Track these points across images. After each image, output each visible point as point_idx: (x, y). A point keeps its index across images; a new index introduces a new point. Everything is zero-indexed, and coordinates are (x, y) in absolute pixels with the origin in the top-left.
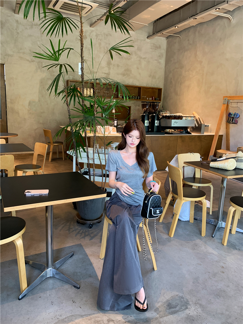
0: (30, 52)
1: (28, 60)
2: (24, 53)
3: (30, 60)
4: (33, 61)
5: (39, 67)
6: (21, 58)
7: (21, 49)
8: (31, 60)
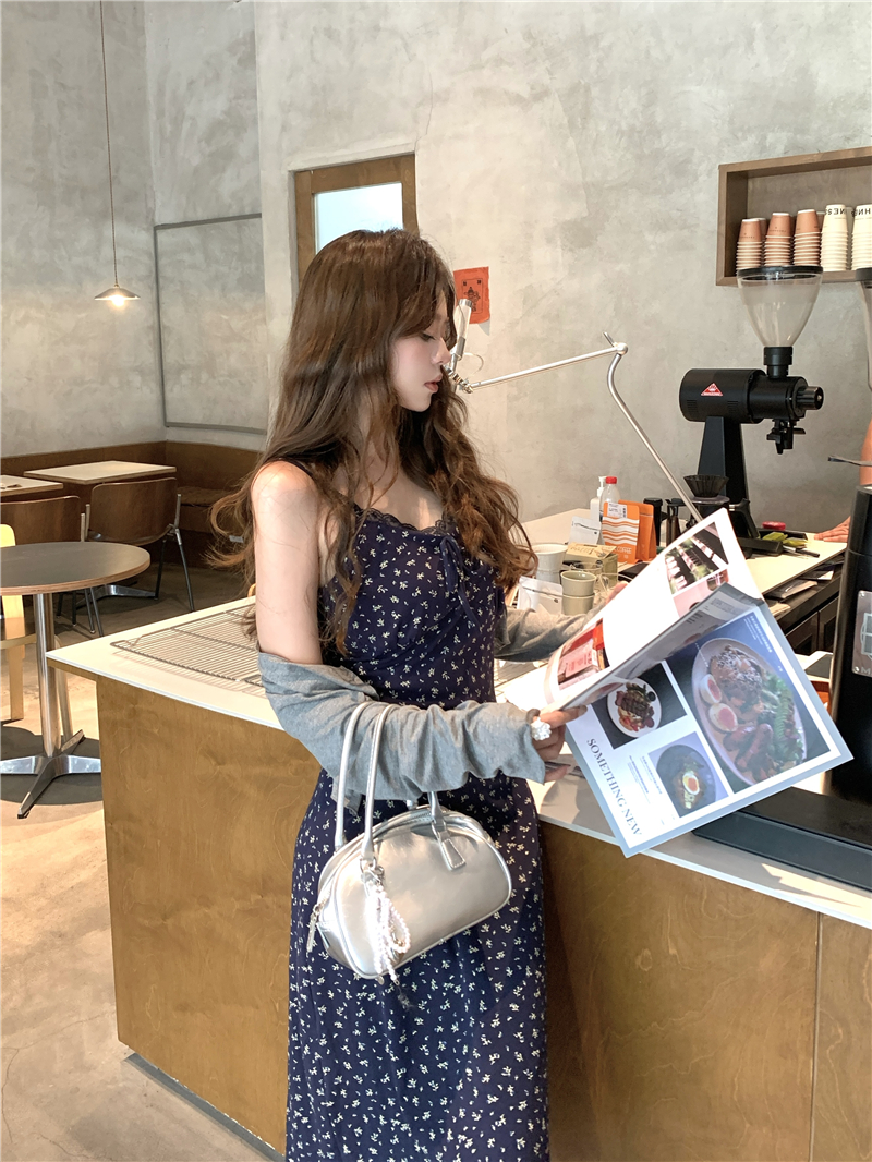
0: (527, 45)
1: (518, 100)
2: (499, 61)
3: (525, 92)
4: (540, 95)
5: (571, 124)
6: (484, 94)
7: (486, 44)
8: (532, 89)
